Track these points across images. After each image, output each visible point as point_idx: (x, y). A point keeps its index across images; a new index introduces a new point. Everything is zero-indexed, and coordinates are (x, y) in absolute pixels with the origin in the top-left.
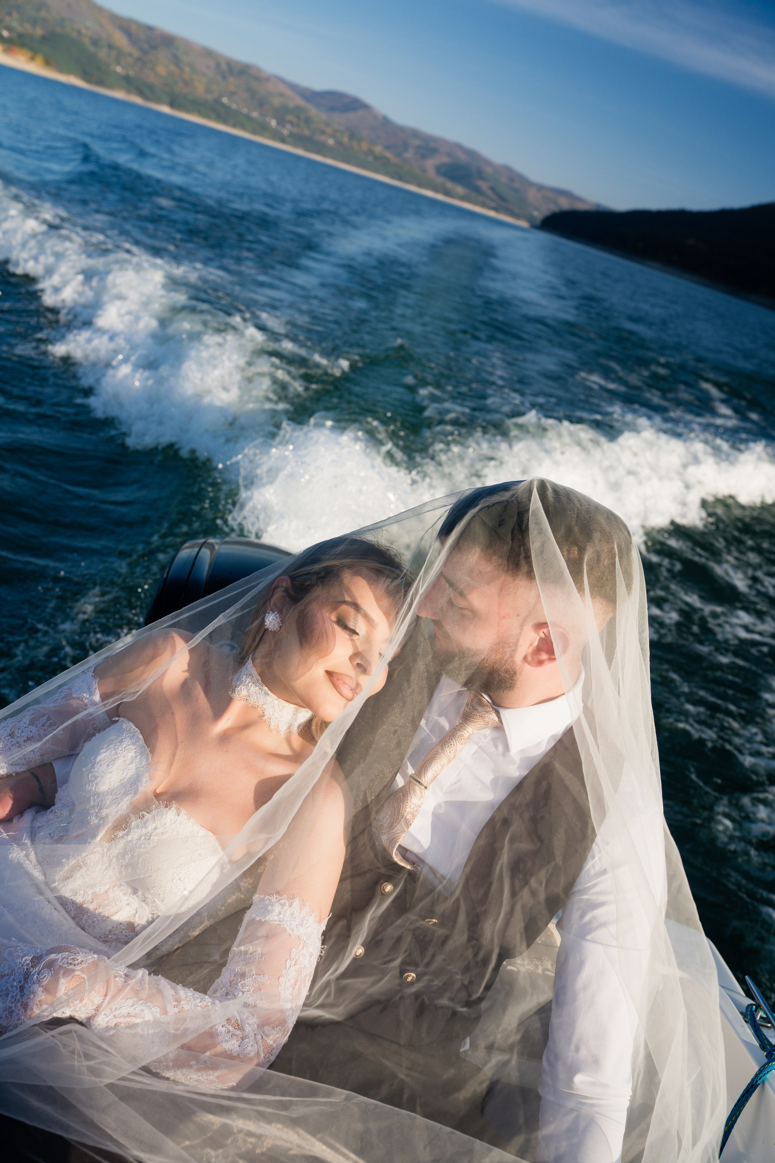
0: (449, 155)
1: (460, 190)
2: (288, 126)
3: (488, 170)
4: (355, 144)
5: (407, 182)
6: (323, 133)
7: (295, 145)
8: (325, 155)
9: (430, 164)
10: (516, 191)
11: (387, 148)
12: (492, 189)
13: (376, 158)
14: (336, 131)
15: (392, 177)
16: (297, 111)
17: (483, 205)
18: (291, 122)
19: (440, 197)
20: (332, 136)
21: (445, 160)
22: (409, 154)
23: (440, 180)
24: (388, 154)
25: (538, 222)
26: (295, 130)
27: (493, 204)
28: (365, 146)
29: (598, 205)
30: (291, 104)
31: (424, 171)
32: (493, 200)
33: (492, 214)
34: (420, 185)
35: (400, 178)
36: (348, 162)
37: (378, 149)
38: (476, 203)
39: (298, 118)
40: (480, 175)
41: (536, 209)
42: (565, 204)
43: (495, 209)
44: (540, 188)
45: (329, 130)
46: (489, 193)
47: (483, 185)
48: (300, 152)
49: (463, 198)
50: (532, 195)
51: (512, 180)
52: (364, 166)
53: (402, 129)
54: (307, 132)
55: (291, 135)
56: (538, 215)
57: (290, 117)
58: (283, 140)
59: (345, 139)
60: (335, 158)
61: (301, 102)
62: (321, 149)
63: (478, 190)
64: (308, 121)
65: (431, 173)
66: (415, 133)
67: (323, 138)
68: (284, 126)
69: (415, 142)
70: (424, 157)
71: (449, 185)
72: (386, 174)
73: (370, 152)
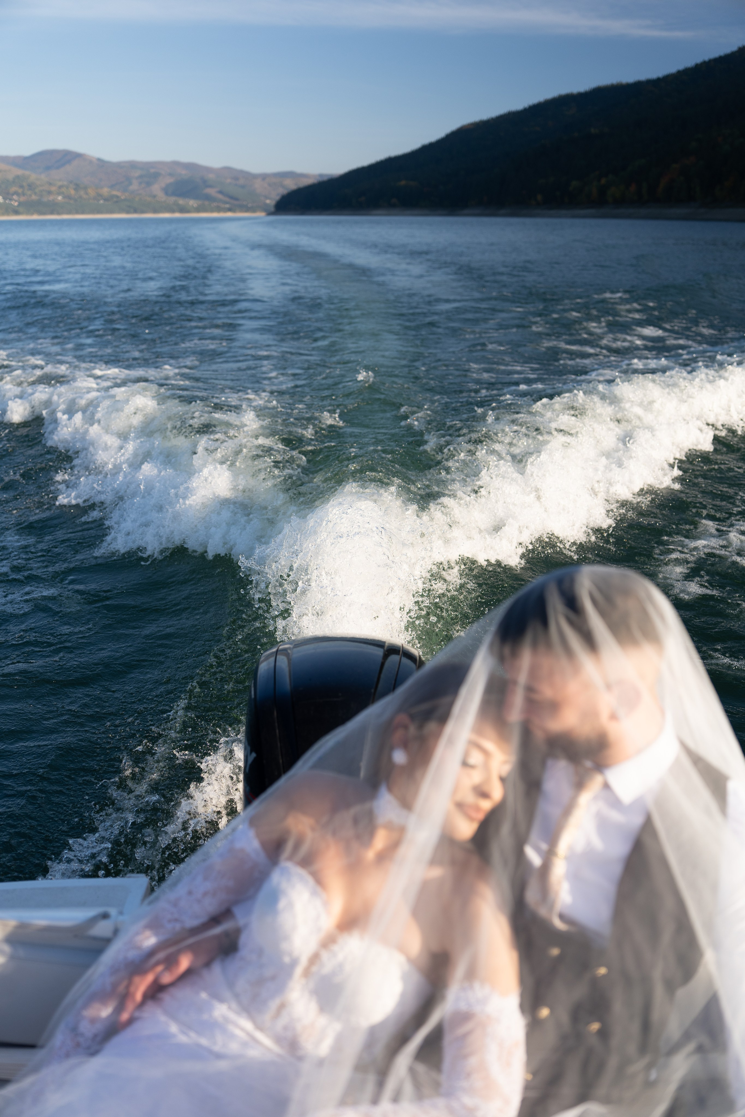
0: (171, 175)
1: (192, 203)
2: (15, 197)
3: (211, 176)
4: (82, 193)
5: (143, 212)
6: (50, 193)
7: (28, 212)
8: (59, 214)
9: (157, 189)
10: (243, 187)
11: (112, 187)
12: (221, 192)
13: (106, 200)
14: (60, 187)
15: (128, 212)
16: (18, 180)
17: (219, 210)
18: (16, 193)
19: (177, 215)
20: (59, 194)
21: (170, 180)
22: (135, 186)
23: (172, 199)
24: (115, 193)
25: (272, 209)
26: (22, 199)
27: (227, 206)
28: (92, 192)
29: (321, 175)
30: (10, 177)
31: (155, 196)
32: (227, 203)
33: (229, 214)
34: (155, 211)
35: (135, 211)
36: (83, 213)
37: (105, 191)
38: (212, 211)
39: (21, 187)
40: (206, 184)
41: (267, 198)
42: (291, 185)
43: (230, 210)
44: (264, 177)
45: (53, 189)
46: (220, 196)
47: (212, 192)
48: (35, 217)
49: (198, 210)
50: (258, 186)
51: (236, 179)
52: (99, 212)
53: (119, 165)
54: (34, 197)
55: (20, 204)
56: (271, 202)
57: (14, 189)
58: (16, 212)
59: (73, 192)
60: (69, 212)
61: (20, 172)
62: (53, 208)
63: (208, 198)
64: (31, 186)
65: (161, 196)
66: (133, 165)
67: (51, 198)
68: (11, 200)
69: (137, 173)
70: (149, 184)
71: (181, 202)
72: (121, 211)
73: (100, 196)
